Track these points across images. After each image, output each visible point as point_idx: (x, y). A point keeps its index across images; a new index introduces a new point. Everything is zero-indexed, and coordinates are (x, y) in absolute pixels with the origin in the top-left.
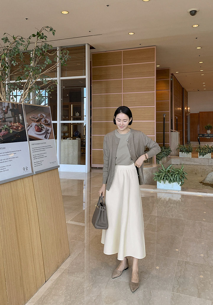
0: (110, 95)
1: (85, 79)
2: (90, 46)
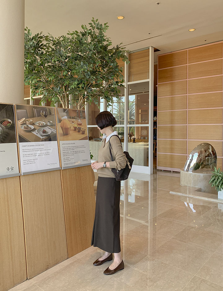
1: (149, 82)
2: (154, 48)
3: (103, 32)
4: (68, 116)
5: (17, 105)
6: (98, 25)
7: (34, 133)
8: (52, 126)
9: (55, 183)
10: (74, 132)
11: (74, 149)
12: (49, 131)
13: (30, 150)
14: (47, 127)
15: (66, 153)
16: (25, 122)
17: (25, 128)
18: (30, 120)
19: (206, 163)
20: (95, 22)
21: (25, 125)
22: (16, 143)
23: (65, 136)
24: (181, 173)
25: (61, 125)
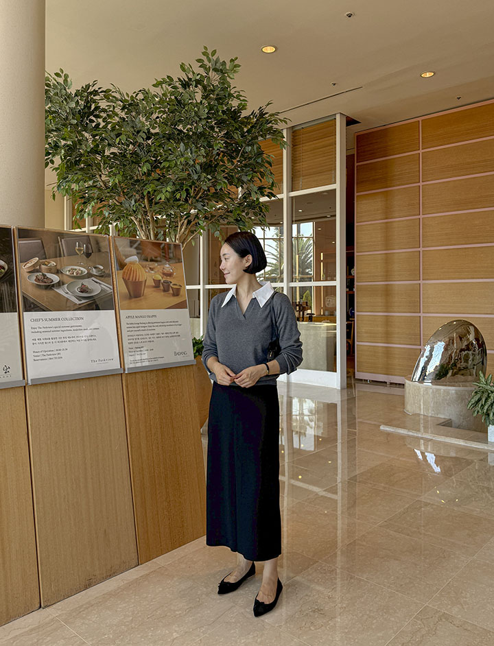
0: (394, 222)
1: (335, 190)
2: (347, 117)
3: (228, 79)
4: (139, 256)
5: (20, 230)
6: (216, 63)
7: (60, 291)
8: (102, 276)
9: (108, 403)
10: (154, 291)
11: (153, 328)
12: (96, 287)
13: (49, 329)
14: (90, 280)
15: (134, 337)
16: (38, 267)
17: (37, 279)
18: (49, 263)
19: (463, 364)
20: (210, 56)
21: (38, 274)
22: (16, 314)
23: (133, 300)
24: (407, 385)
25: (123, 275)
